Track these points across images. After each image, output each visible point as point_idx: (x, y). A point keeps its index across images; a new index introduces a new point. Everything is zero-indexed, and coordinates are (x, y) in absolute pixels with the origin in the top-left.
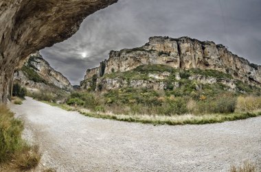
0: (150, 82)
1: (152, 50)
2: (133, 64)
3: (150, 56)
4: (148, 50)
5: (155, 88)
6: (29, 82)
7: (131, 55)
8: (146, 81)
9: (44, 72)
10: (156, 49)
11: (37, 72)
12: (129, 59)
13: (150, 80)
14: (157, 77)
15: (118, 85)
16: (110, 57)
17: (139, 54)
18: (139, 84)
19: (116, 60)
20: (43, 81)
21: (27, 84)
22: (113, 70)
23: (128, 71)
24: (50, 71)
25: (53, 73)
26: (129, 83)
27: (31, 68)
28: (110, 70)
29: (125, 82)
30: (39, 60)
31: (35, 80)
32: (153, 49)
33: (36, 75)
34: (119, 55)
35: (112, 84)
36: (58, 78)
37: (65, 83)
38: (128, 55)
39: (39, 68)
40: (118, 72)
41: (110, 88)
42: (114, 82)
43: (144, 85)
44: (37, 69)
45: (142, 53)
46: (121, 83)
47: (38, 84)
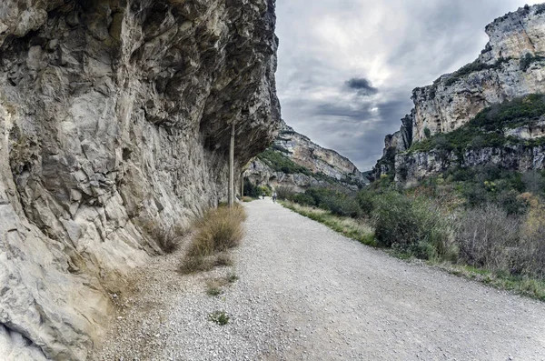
0: (509, 150)
1: (501, 60)
2: (468, 110)
3: (502, 77)
4: (492, 62)
5: (523, 166)
6: (275, 174)
7: (457, 88)
8: (498, 150)
9: (302, 153)
10: (510, 53)
11: (289, 155)
12: (456, 98)
13: (508, 144)
14: (525, 135)
15: (438, 165)
16: (416, 104)
17: (476, 81)
18: (483, 157)
19: (430, 109)
20: (301, 170)
21: (272, 178)
22: (427, 132)
23: (459, 130)
24: (312, 151)
25: (319, 154)
26: (461, 160)
27: (276, 152)
28: (422, 133)
29: (453, 157)
30: (288, 137)
31: (286, 171)
32: (504, 55)
33: (288, 161)
34: (433, 95)
35: (425, 163)
36: (331, 162)
37: (345, 169)
38: (450, 89)
39: (290, 149)
40: (437, 135)
41: (423, 173)
42: (430, 159)
43: (496, 160)
44: (287, 152)
45: (480, 74)
46: (445, 159)
47: (292, 176)
